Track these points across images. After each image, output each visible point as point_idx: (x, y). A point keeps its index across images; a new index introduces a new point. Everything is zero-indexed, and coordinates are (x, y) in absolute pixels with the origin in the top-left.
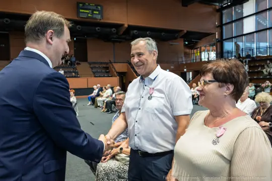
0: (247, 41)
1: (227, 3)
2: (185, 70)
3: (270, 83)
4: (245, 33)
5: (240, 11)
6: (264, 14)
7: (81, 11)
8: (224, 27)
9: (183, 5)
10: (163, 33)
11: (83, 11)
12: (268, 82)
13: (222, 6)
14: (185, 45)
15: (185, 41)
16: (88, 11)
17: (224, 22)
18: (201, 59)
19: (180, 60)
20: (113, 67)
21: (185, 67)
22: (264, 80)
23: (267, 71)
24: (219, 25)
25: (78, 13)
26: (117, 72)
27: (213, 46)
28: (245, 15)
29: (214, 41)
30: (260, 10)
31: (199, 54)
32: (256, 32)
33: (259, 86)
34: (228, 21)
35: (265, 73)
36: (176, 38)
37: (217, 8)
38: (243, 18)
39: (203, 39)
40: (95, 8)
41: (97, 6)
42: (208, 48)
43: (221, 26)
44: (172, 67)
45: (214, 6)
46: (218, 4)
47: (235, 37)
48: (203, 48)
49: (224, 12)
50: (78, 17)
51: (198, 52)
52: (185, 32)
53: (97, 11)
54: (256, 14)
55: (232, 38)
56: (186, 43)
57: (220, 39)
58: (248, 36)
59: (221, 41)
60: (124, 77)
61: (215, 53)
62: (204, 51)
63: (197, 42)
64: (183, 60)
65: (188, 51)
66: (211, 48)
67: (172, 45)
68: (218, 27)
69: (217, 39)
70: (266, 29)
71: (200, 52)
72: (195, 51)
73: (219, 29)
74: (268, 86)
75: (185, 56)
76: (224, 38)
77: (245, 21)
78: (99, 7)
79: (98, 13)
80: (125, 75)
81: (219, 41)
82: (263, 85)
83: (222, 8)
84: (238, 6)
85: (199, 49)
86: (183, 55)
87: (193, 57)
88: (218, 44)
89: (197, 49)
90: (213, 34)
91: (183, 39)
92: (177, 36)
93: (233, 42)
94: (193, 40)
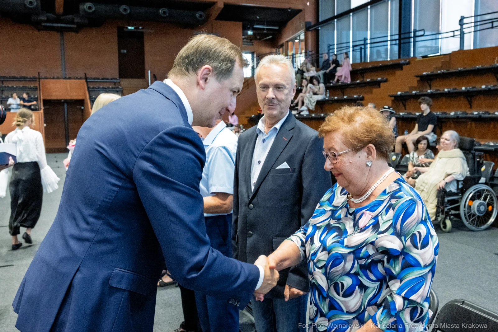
4: (354, 5)
15: (245, 28)
32: (371, 3)
39: (289, 23)
47: (338, 17)
52: (221, 5)
56: (250, 33)
57: (313, 24)
69: (307, 23)
76: (321, 18)
85: (284, 47)
88: (310, 34)
89: (282, 46)
90: (300, 11)
91: (240, 24)
92: (201, 16)
93: (334, 30)
94: (256, 26)
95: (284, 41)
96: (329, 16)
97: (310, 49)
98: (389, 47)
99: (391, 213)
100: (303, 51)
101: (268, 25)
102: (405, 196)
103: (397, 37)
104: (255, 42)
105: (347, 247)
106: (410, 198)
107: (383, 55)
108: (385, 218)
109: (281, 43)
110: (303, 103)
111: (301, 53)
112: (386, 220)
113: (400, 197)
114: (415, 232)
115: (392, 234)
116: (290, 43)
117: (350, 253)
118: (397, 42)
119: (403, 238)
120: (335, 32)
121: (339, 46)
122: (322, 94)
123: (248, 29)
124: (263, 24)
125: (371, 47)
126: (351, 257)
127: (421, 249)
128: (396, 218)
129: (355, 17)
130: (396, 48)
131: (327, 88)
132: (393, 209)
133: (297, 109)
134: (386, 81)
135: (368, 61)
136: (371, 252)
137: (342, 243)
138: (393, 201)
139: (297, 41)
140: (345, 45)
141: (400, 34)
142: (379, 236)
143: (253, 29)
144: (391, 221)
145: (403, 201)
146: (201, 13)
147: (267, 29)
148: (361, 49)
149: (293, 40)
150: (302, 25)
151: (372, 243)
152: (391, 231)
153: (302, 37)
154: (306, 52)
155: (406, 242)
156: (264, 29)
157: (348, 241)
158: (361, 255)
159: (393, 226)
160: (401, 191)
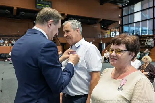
0: (136, 26)
1: (126, 4)
2: (101, 42)
3: (149, 50)
4: (135, 21)
5: (132, 9)
6: (145, 11)
7: (38, 4)
8: (124, 18)
9: (100, 4)
10: (89, 20)
11: (39, 5)
12: (147, 50)
13: (122, 6)
14: (102, 28)
15: (101, 25)
16: (42, 5)
17: (124, 15)
18: (110, 36)
19: (99, 36)
20: (58, 40)
21: (101, 40)
22: (145, 48)
23: (147, 44)
24: (121, 16)
25: (36, 6)
26: (60, 43)
27: (117, 28)
28: (135, 11)
29: (118, 26)
30: (143, 9)
31: (109, 33)
32: (141, 21)
33: (142, 52)
34: (126, 14)
35: (146, 45)
36: (96, 23)
37: (120, 6)
38: (134, 13)
39: (112, 24)
40: (47, 3)
41: (48, 2)
42: (114, 30)
43: (122, 17)
44: (94, 40)
45: (118, 5)
46: (120, 4)
47: (130, 24)
48: (112, 30)
49: (124, 9)
50: (36, 9)
51: (109, 32)
52: (102, 19)
53: (48, 5)
54: (141, 11)
55: (128, 24)
56: (102, 26)
58: (137, 23)
59: (122, 26)
60: (65, 46)
61: (119, 32)
62: (112, 31)
63: (108, 26)
64: (100, 36)
65: (103, 31)
66: (116, 30)
67: (94, 27)
68: (120, 17)
69: (120, 25)
70: (147, 20)
71: (110, 32)
72: (107, 31)
73: (121, 19)
74: (147, 52)
75: (101, 34)
76: (124, 24)
77: (135, 14)
78: (49, 3)
79: (49, 6)
80: (65, 45)
81: (121, 26)
82: (145, 52)
83: (123, 7)
84: (132, 6)
85: (109, 30)
86: (100, 34)
87: (106, 35)
89: (108, 30)
90: (118, 21)
91: (100, 24)
103: (152, 29)
125: (141, 31)
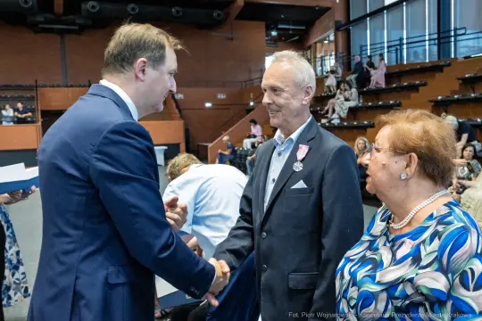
2: (252, 104)
4: (386, 2)
10: (178, 8)
15: (268, 29)
21: (252, 95)
32: (407, 1)
39: (317, 22)
44: (221, 96)
52: (241, 3)
56: (274, 33)
57: (343, 23)
66: (330, 45)
69: (336, 22)
85: (312, 49)
88: (340, 34)
89: (310, 48)
90: (329, 9)
91: (263, 24)
92: (218, 15)
93: (367, 29)
94: (280, 26)
95: (312, 42)
96: (361, 14)
97: (340, 50)
98: (427, 47)
99: (436, 243)
100: (333, 53)
101: (293, 25)
102: (456, 222)
103: (436, 36)
104: (280, 44)
105: (379, 283)
106: (462, 224)
107: (421, 57)
108: (429, 249)
109: (308, 44)
110: (334, 111)
111: (331, 55)
112: (429, 251)
113: (449, 223)
114: (467, 269)
115: (436, 271)
116: (318, 45)
117: (382, 291)
118: (436, 41)
119: (450, 275)
120: (368, 31)
121: (373, 47)
122: (354, 100)
123: (272, 29)
124: (289, 25)
125: (407, 48)
126: (384, 295)
127: (474, 290)
128: (442, 249)
129: (390, 16)
130: (435, 48)
131: (360, 93)
132: (439, 238)
133: (327, 118)
134: (425, 85)
135: (405, 62)
136: (409, 291)
137: (373, 278)
138: (440, 228)
139: (326, 42)
140: (379, 46)
141: (439, 33)
142: (420, 271)
143: (278, 30)
144: (436, 253)
145: (451, 228)
146: (219, 12)
147: (293, 30)
148: (397, 50)
149: (321, 41)
150: (332, 24)
151: (411, 280)
152: (435, 266)
153: (332, 38)
154: (336, 54)
155: (453, 281)
156: (289, 29)
157: (381, 276)
158: (397, 294)
159: (438, 259)
160: (451, 215)
